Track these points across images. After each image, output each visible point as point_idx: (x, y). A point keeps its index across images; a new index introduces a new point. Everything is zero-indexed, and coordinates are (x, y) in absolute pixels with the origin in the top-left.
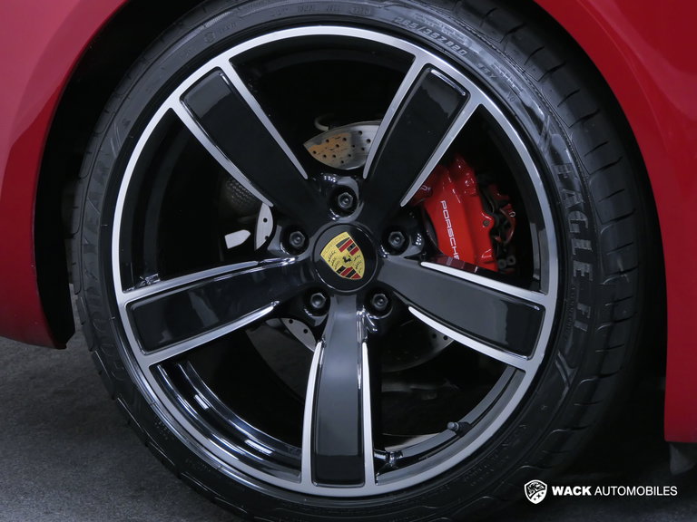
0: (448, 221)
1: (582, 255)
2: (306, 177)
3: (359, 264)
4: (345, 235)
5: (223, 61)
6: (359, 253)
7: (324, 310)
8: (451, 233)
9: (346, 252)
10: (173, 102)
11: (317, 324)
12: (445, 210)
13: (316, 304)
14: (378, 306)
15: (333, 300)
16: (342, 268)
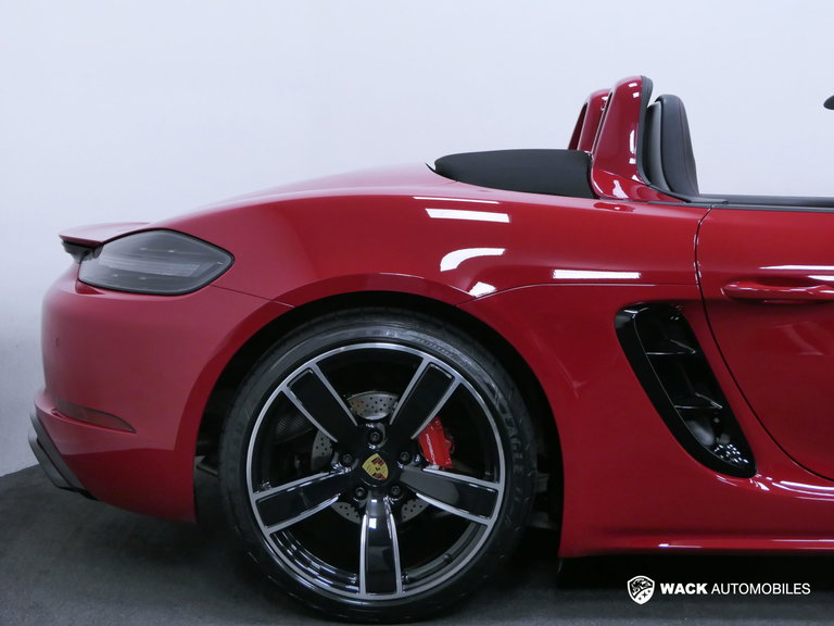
0: (429, 444)
1: (519, 462)
2: (356, 424)
3: (384, 471)
4: (377, 455)
5: (312, 363)
6: (385, 465)
7: (364, 497)
8: (431, 451)
9: (377, 465)
10: (283, 387)
11: (361, 506)
12: (428, 439)
13: (360, 494)
14: (395, 493)
15: (370, 493)
16: (374, 474)
